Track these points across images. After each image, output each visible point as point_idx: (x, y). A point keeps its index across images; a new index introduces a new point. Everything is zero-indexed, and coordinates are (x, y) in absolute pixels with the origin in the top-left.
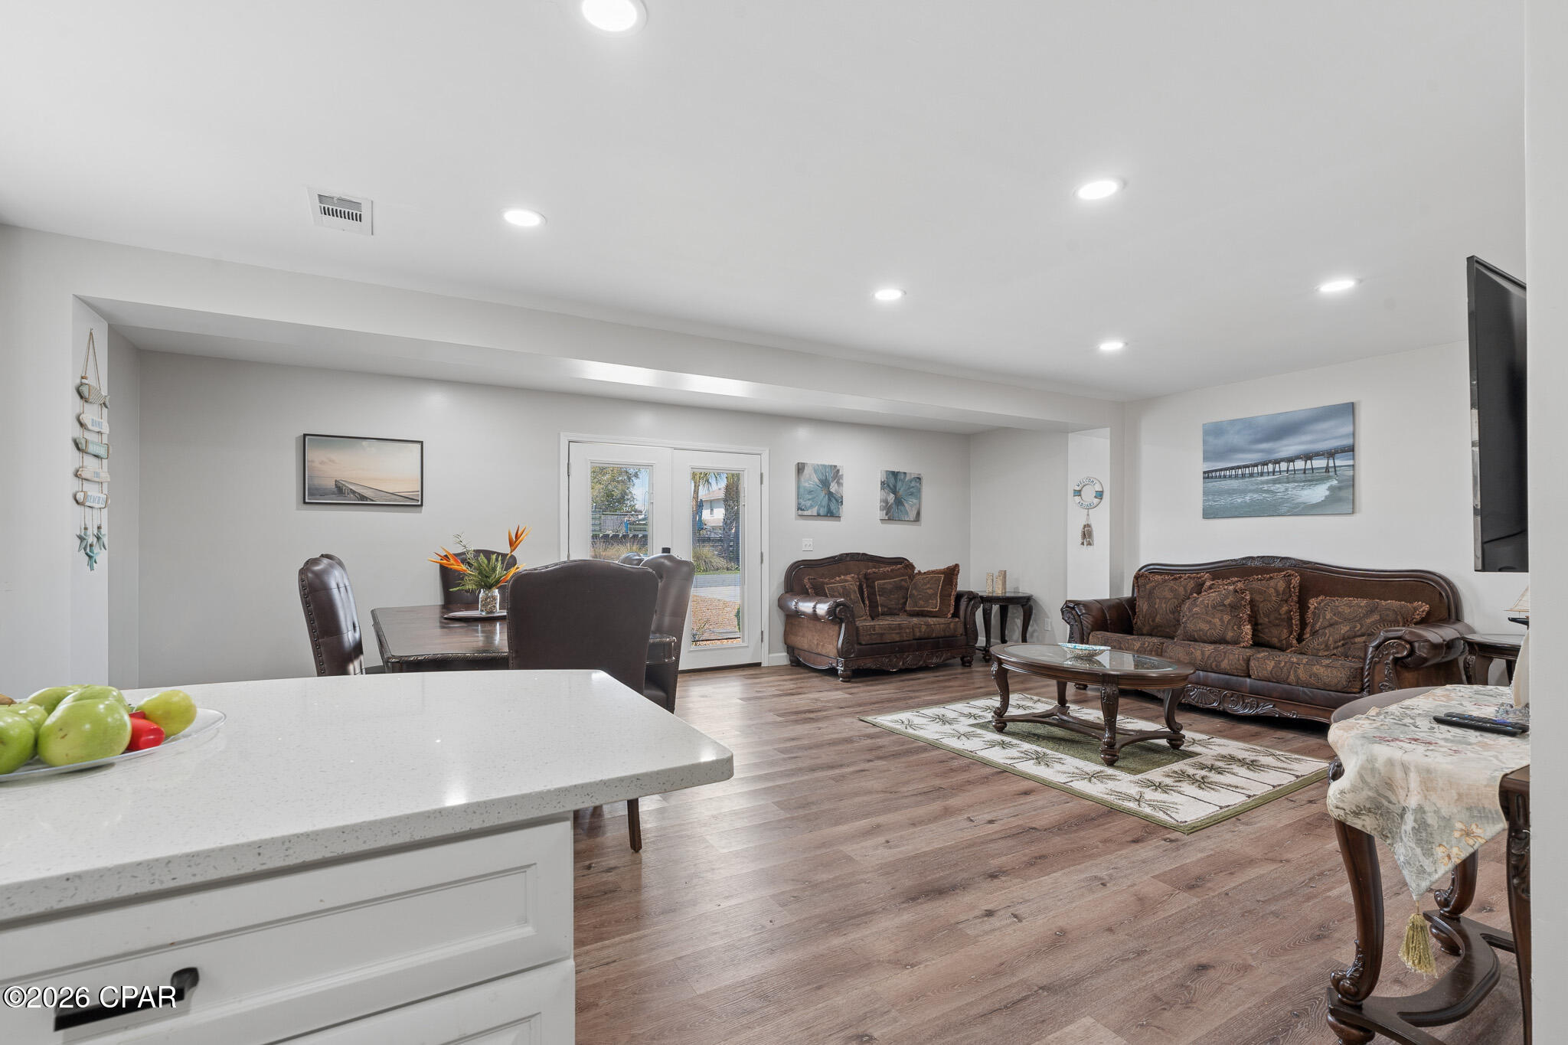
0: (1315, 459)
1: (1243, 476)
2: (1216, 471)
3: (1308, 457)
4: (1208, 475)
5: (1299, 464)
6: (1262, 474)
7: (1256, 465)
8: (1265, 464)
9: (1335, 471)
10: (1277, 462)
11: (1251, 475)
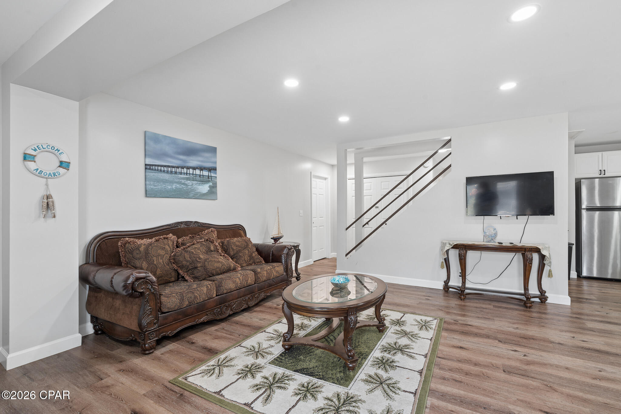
0: (205, 171)
1: (171, 172)
2: (155, 165)
3: (202, 169)
4: (148, 167)
5: (198, 172)
6: (181, 173)
7: (178, 167)
8: (183, 168)
9: (211, 178)
10: (188, 168)
11: (176, 173)
